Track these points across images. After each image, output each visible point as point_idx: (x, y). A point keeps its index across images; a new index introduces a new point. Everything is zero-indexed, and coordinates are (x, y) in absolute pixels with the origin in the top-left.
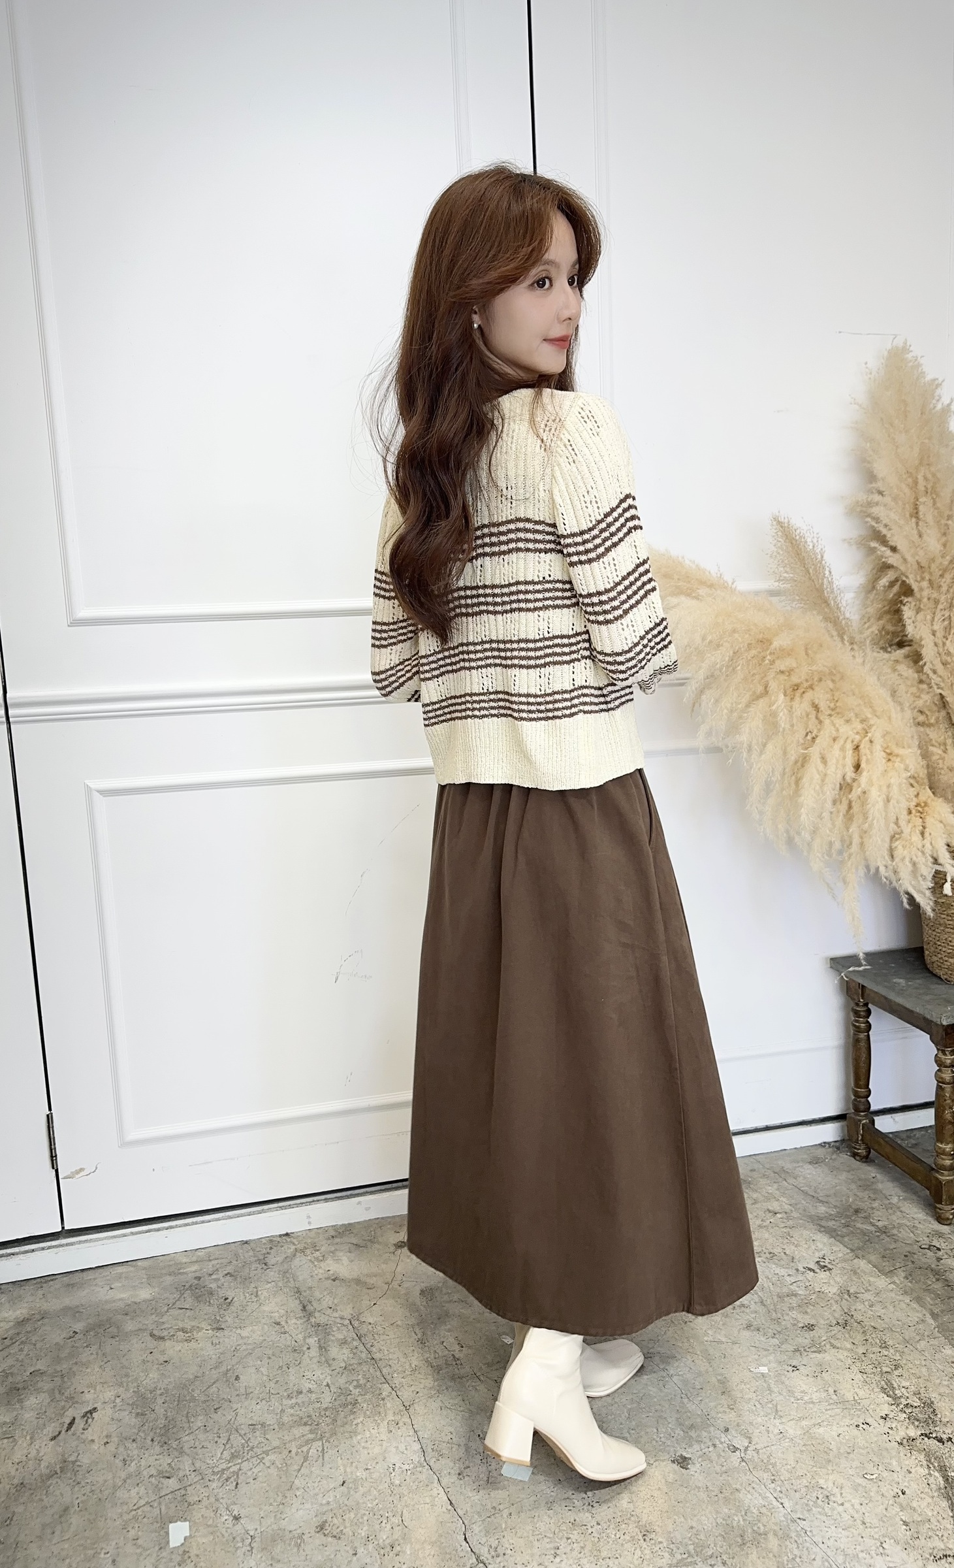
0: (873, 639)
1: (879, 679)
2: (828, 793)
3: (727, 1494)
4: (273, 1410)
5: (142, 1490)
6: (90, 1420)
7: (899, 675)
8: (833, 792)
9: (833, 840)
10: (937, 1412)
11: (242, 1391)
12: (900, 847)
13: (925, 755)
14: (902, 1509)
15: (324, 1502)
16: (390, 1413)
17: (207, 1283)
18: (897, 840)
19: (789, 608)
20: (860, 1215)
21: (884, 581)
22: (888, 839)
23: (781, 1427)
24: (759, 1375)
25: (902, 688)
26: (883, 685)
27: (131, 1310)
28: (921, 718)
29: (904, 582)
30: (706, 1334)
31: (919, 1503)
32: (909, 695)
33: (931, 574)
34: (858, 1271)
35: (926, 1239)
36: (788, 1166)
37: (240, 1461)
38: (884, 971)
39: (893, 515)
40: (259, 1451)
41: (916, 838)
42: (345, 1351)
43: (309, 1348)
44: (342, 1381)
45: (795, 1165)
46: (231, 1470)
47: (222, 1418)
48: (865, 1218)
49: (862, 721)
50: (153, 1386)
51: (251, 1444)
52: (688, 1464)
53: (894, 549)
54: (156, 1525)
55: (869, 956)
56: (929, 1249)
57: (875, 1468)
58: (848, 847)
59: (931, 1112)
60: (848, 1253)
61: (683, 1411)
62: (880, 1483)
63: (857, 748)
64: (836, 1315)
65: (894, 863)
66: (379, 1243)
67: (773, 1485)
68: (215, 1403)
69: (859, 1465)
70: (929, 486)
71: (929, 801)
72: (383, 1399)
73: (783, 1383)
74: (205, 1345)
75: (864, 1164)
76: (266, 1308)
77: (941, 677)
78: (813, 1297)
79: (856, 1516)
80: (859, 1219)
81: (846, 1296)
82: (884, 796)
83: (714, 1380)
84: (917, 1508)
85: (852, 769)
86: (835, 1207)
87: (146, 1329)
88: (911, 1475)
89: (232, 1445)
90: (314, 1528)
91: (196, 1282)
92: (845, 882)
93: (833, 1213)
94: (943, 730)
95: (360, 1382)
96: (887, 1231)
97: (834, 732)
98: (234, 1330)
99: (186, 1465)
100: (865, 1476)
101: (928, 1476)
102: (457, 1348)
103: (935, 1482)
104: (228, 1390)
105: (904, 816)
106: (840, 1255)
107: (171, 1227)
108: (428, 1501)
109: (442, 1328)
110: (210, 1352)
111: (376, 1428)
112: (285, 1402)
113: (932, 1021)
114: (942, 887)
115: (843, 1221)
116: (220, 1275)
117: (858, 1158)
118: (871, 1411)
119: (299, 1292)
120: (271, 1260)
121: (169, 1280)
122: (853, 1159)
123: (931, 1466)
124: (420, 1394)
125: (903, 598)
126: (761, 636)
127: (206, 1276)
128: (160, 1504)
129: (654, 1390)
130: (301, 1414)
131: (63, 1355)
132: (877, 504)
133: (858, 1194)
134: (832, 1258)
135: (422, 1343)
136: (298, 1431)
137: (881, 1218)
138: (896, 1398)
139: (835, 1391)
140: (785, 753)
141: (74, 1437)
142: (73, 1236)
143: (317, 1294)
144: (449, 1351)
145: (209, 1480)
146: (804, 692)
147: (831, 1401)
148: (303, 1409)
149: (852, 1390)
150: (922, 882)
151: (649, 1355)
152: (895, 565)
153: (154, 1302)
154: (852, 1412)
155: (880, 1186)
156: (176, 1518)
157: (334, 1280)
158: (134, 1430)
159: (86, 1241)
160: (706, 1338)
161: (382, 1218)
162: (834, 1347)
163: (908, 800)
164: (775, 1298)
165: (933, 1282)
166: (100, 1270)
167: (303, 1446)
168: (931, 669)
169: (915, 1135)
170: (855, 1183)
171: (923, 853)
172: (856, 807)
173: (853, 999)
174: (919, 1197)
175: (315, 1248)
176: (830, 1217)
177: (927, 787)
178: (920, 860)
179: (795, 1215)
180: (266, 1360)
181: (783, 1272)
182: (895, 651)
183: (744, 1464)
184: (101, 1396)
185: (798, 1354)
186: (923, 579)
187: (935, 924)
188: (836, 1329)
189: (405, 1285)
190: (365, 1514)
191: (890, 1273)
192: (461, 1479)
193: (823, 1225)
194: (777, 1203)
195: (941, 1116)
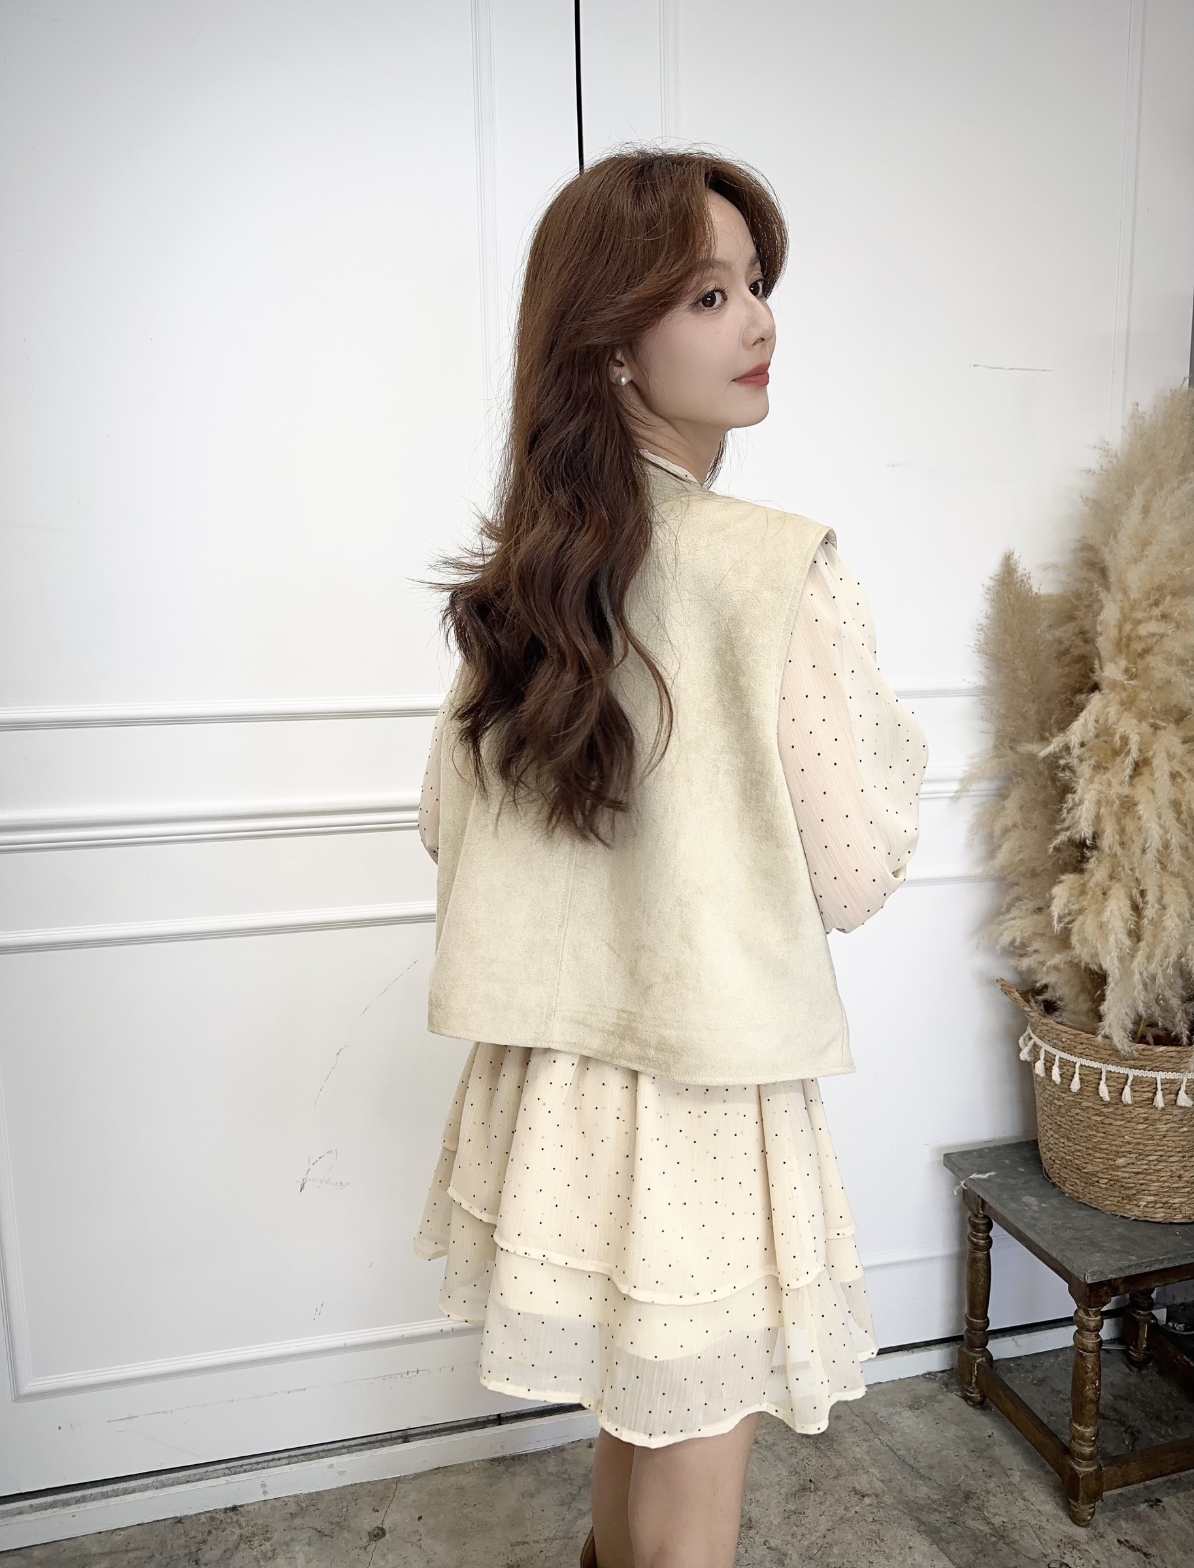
20: (973, 1504)
35: (1055, 1550)
36: (883, 1412)
38: (1011, 1180)
45: (891, 1410)
48: (978, 1509)
66: (349, 1529)
75: (978, 1412)
80: (971, 1512)
86: (941, 1487)
93: (936, 1497)
96: (1005, 1534)
107: (83, 1500)
113: (1073, 1275)
115: (949, 1515)
117: (971, 1403)
120: (207, 1555)
122: (963, 1402)
133: (970, 1464)
137: (1000, 1509)
155: (997, 1451)
161: (360, 1484)
170: (965, 1444)
173: (969, 1210)
174: (1047, 1472)
175: (267, 1534)
176: (933, 1506)
193: (924, 1518)
194: (865, 1476)
195: (1080, 1392)
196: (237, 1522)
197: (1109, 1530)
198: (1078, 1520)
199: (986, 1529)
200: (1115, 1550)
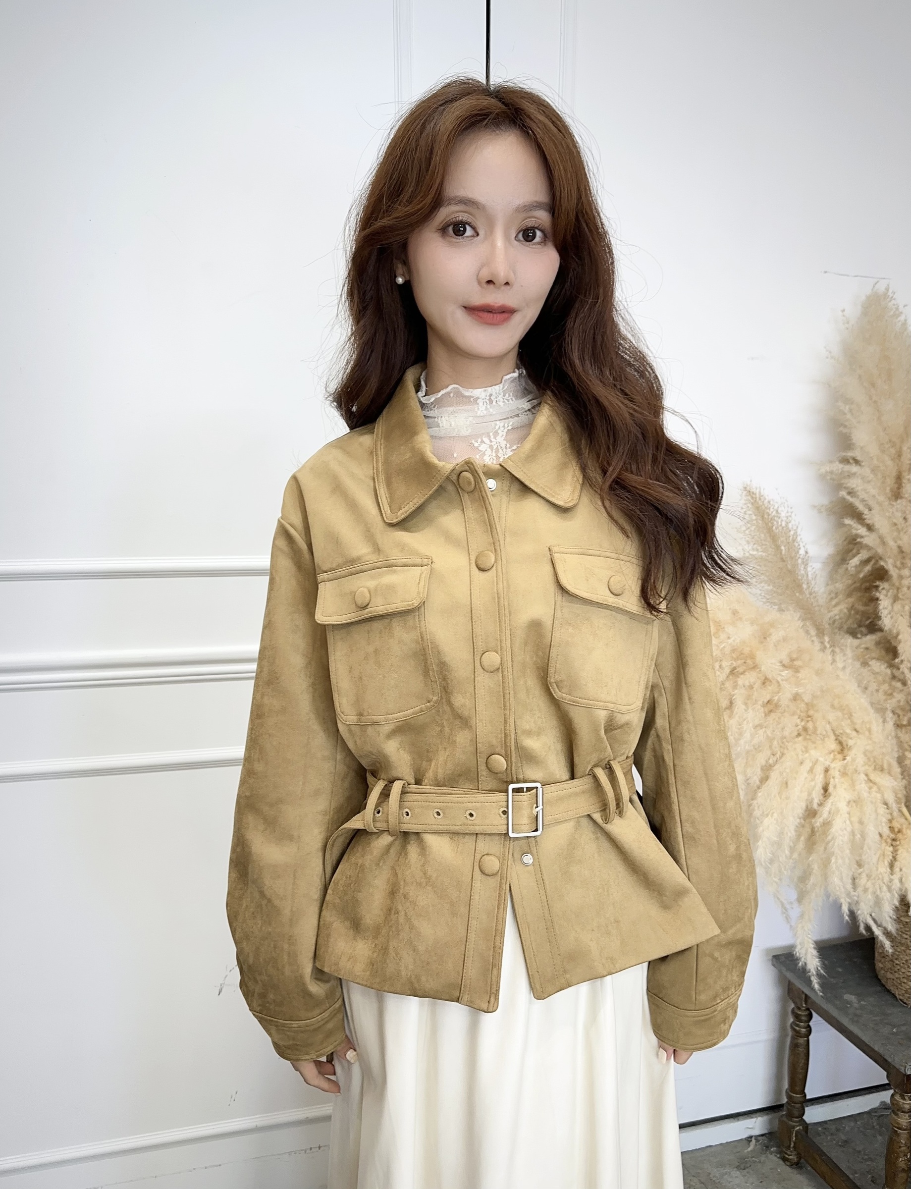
2: (790, 818)
7: (869, 670)
8: (795, 818)
12: (864, 877)
13: (903, 768)
18: (862, 869)
21: (855, 560)
22: (851, 867)
25: (873, 686)
29: (879, 564)
38: (831, 979)
39: (873, 491)
41: (885, 871)
53: (872, 529)
63: (827, 771)
65: (856, 894)
75: (794, 1170)
85: (821, 792)
113: (893, 1066)
122: (782, 1162)
125: (878, 583)
132: (854, 475)
152: (871, 545)
163: (882, 824)
168: (907, 665)
172: (820, 834)
173: (795, 1003)
177: (903, 805)
182: (866, 635)
186: (904, 564)
195: (894, 1163)
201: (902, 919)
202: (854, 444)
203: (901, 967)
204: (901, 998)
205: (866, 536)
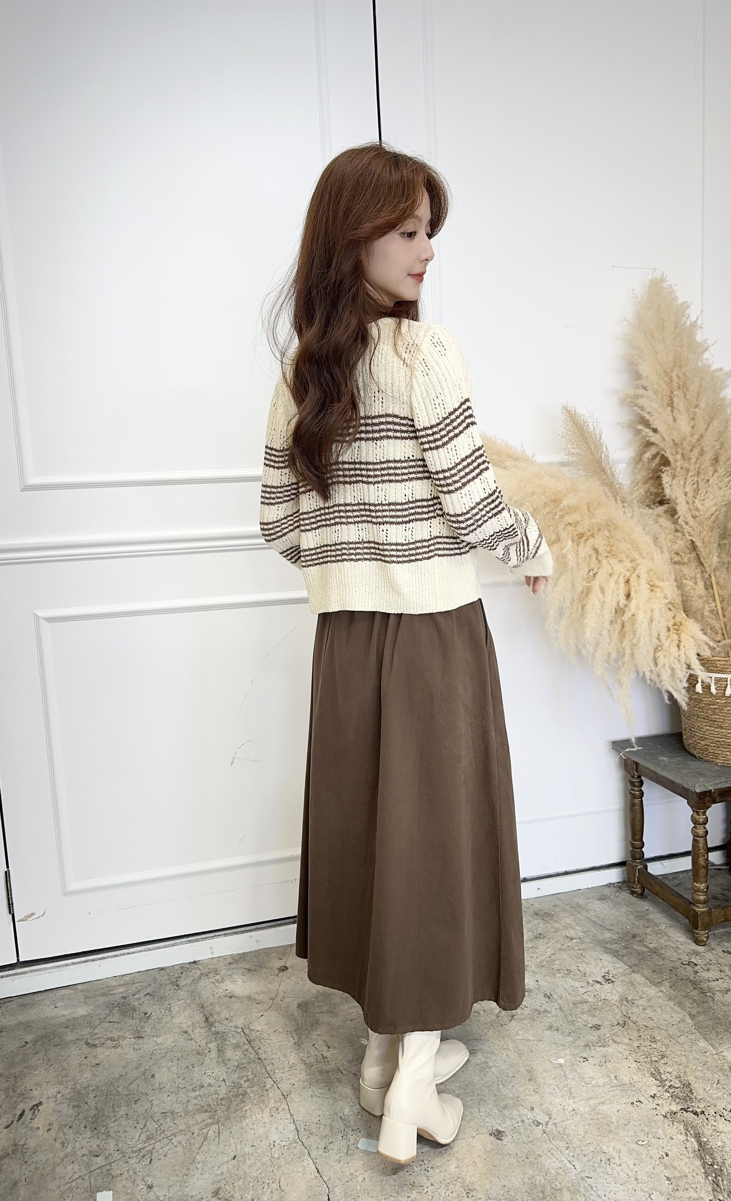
0: (641, 499)
1: (644, 528)
2: (606, 616)
3: (531, 1159)
4: (181, 1101)
5: (76, 1167)
6: (36, 1112)
7: (660, 526)
8: (610, 615)
9: (611, 651)
10: (693, 1091)
11: (157, 1086)
12: (662, 656)
13: (680, 586)
14: (666, 1167)
15: (219, 1173)
16: (272, 1101)
17: (131, 1002)
18: (659, 651)
19: (577, 476)
20: (637, 939)
21: (648, 455)
22: (652, 651)
23: (573, 1106)
24: (558, 1065)
25: (662, 535)
26: (647, 534)
27: (72, 1024)
28: (677, 558)
29: (663, 455)
30: (517, 1034)
31: (679, 1163)
32: (667, 541)
33: (683, 449)
34: (635, 983)
35: (685, 956)
36: (582, 902)
37: (154, 1142)
38: (652, 751)
39: (654, 405)
40: (169, 1133)
41: (674, 649)
42: (237, 1053)
43: (209, 1052)
44: (235, 1076)
45: (587, 901)
46: (147, 1149)
47: (140, 1108)
48: (641, 941)
49: (632, 561)
50: (87, 1084)
51: (162, 1128)
52: (502, 1136)
53: (655, 431)
54: (87, 1194)
55: (641, 740)
56: (688, 965)
57: (646, 1136)
58: (622, 657)
59: (690, 858)
60: (626, 969)
61: (499, 1095)
62: (649, 1148)
63: (627, 581)
64: (618, 1017)
65: (657, 669)
66: (266, 968)
67: (567, 1151)
68: (136, 1096)
69: (633, 1134)
70: (680, 383)
71: (683, 622)
72: (267, 1090)
73: (576, 1071)
74: (128, 1050)
75: (640, 900)
76: (177, 1020)
77: (691, 527)
78: (600, 1004)
79: (631, 1174)
80: (635, 943)
81: (625, 1003)
82: (649, 618)
83: (523, 1069)
84: (678, 1167)
85: (624, 597)
86: (618, 933)
87: (82, 1039)
88: (673, 1141)
89: (148, 1129)
90: (211, 1194)
91: (123, 1001)
92: (620, 683)
93: (615, 938)
94: (694, 567)
95: (250, 1077)
96: (656, 951)
97: (610, 570)
98: (152, 1038)
99: (112, 1145)
100: (638, 1142)
101: (686, 1142)
102: (325, 1049)
103: (691, 1146)
104: (146, 1085)
105: (664, 633)
106: (621, 970)
107: (104, 958)
108: (300, 1170)
109: (315, 1033)
110: (132, 1055)
111: (260, 1113)
112: (190, 1094)
113: (688, 790)
114: (695, 686)
115: (623, 945)
116: (142, 995)
117: (635, 895)
118: (643, 1091)
119: (203, 1007)
120: (182, 983)
121: (101, 1000)
122: (631, 896)
123: (688, 1133)
124: (296, 1086)
125: (662, 467)
126: (554, 497)
127: (131, 997)
128: (90, 1177)
129: (477, 1078)
130: (202, 1103)
131: (16, 1061)
132: (642, 396)
133: (635, 923)
134: (614, 973)
135: (298, 1045)
136: (199, 1117)
137: (652, 942)
138: (662, 1081)
139: (615, 1077)
140: (573, 586)
141: (23, 1126)
142: (26, 967)
143: (218, 1009)
144: (319, 1051)
145: (129, 1158)
146: (587, 539)
147: (612, 1085)
148: (204, 1100)
149: (629, 1075)
150: (679, 683)
151: (474, 1051)
152: (656, 442)
153: (89, 1018)
154: (629, 1092)
155: (652, 916)
156: (102, 1189)
157: (230, 997)
158: (71, 1119)
159: (37, 970)
160: (517, 1037)
161: (269, 948)
162: (615, 1042)
163: (667, 621)
164: (571, 1005)
165: (691, 991)
166: (47, 993)
167: (204, 1129)
168: (684, 521)
169: (679, 877)
170: (633, 914)
171: (679, 661)
172: (628, 627)
173: (630, 773)
174: (681, 924)
175: (216, 972)
176: (614, 942)
177: (682, 611)
178: (677, 666)
179: (587, 940)
180: (175, 1062)
181: (577, 984)
182: (657, 507)
183: (545, 1135)
184: (45, 1093)
185: (587, 1048)
186: (677, 453)
187: (690, 715)
188: (617, 1028)
189: (286, 1000)
190: (250, 1182)
191: (658, 984)
192: (326, 1152)
193: (608, 947)
194: (573, 931)
195: (697, 862)
196: (198, 968)
197: (717, 947)
198: (700, 941)
199: (645, 949)
200: (720, 955)
201: (693, 697)
202: (641, 375)
203: (696, 732)
204: (698, 755)
205: (652, 436)
